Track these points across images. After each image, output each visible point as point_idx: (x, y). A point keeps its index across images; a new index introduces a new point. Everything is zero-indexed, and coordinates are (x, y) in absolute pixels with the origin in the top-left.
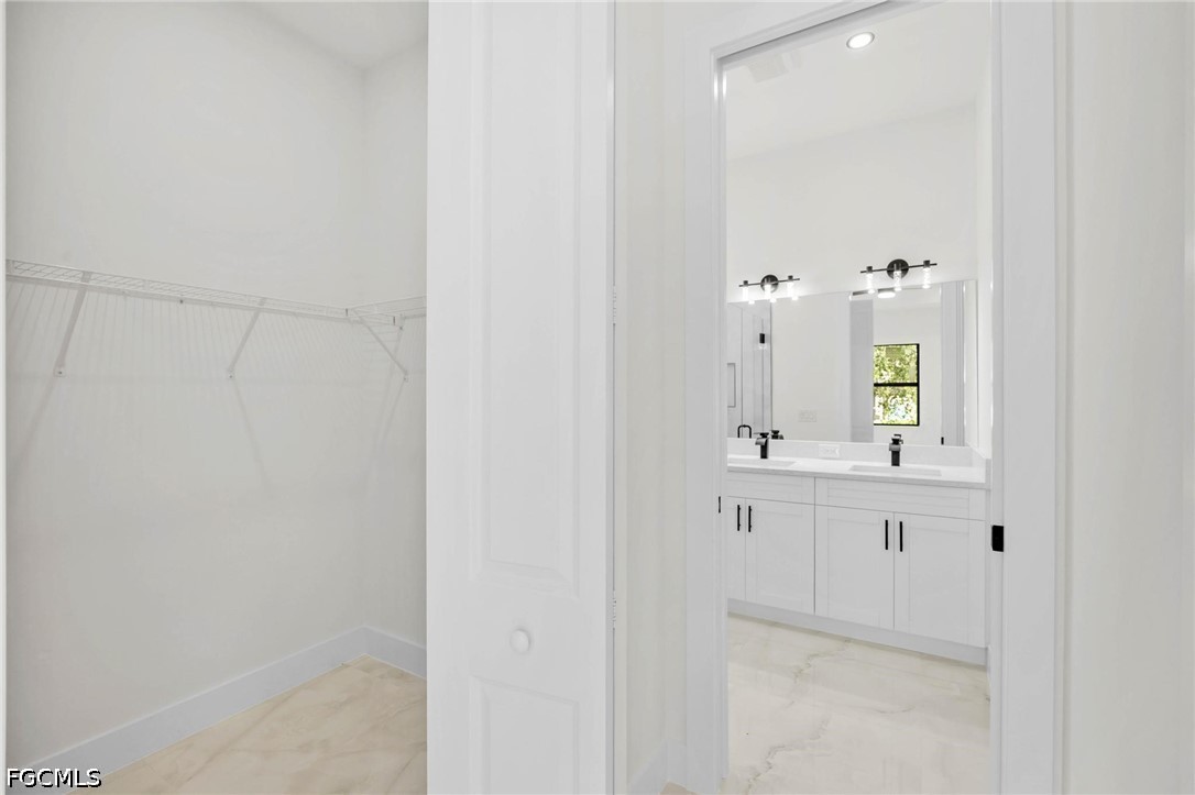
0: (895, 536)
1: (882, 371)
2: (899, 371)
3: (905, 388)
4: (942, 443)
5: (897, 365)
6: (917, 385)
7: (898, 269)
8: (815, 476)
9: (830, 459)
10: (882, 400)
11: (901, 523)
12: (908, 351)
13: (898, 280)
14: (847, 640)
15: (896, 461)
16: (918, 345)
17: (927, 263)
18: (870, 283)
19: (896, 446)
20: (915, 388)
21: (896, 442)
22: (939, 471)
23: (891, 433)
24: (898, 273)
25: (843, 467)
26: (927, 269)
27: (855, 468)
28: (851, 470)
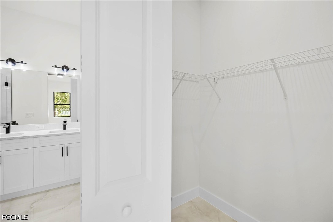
0: (65, 151)
1: (58, 100)
2: (63, 101)
3: (66, 106)
4: (78, 121)
5: (63, 99)
6: (70, 105)
7: (65, 69)
8: (34, 137)
9: (40, 130)
10: (58, 109)
11: (67, 147)
12: (67, 94)
13: (65, 72)
14: (48, 191)
15: (65, 128)
16: (70, 93)
17: (74, 69)
18: (56, 71)
19: (65, 124)
20: (69, 106)
21: (65, 122)
22: (78, 130)
23: (63, 119)
24: (65, 70)
25: (46, 132)
26: (74, 71)
27: (50, 132)
28: (49, 133)
